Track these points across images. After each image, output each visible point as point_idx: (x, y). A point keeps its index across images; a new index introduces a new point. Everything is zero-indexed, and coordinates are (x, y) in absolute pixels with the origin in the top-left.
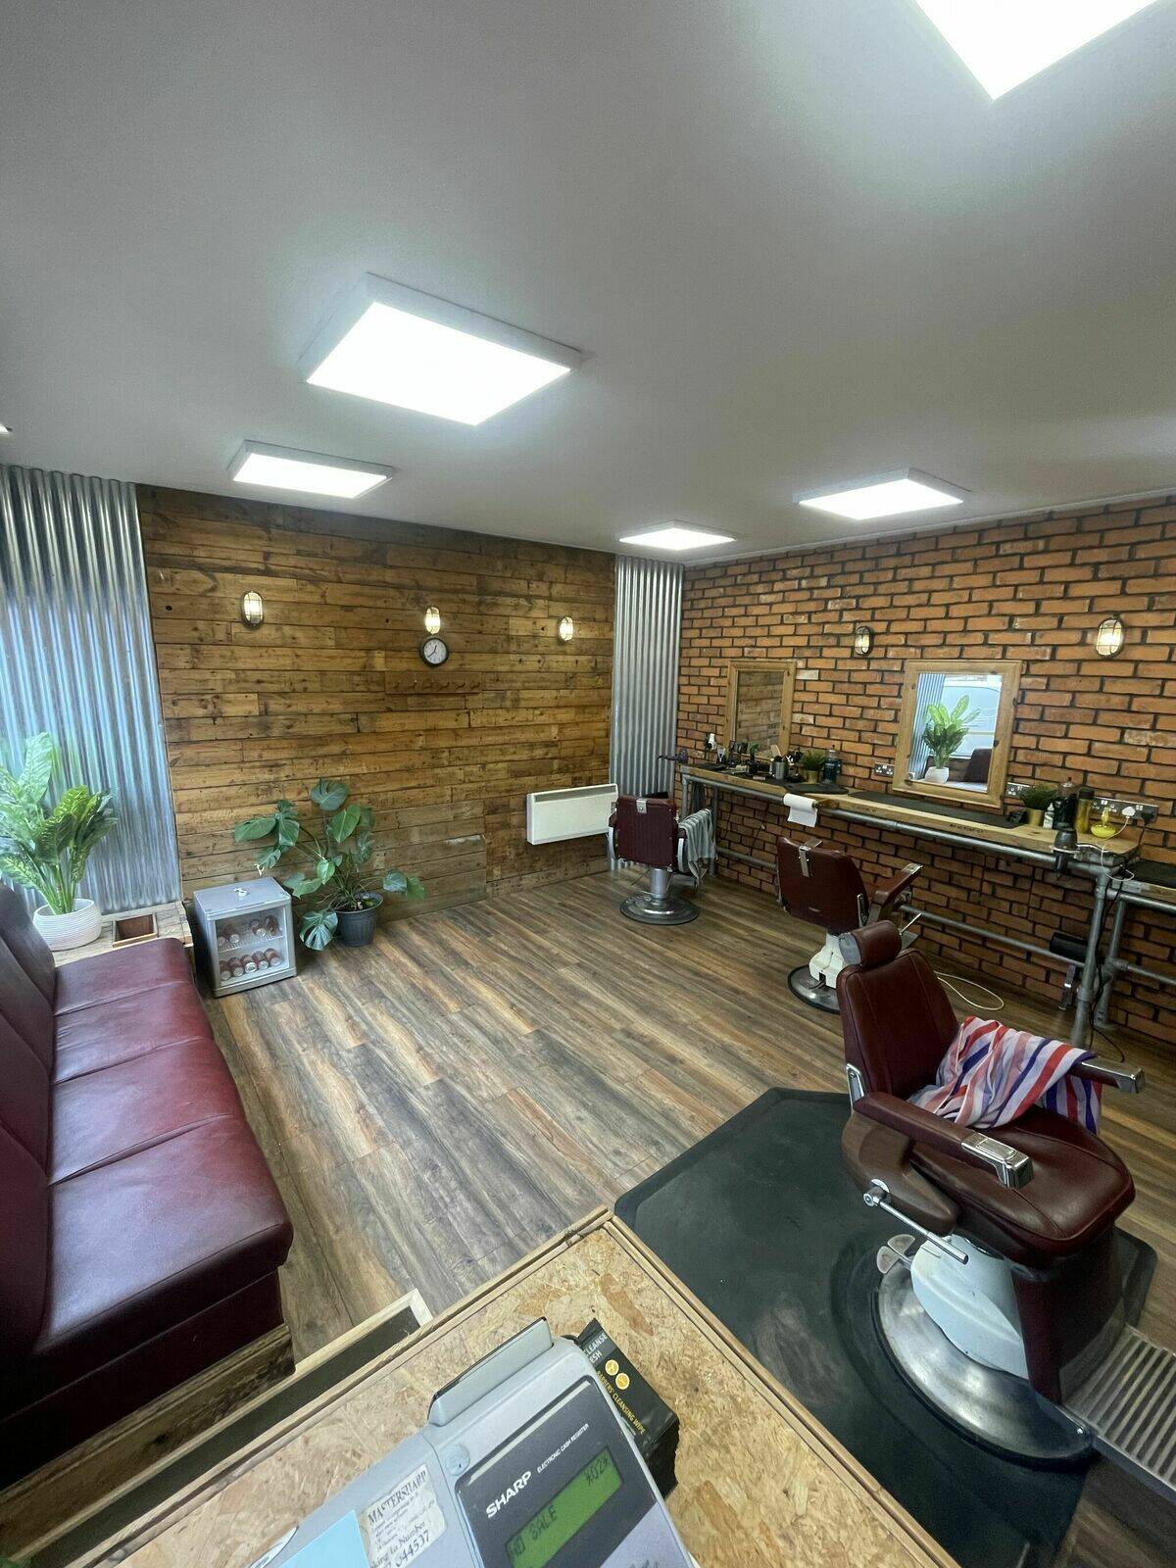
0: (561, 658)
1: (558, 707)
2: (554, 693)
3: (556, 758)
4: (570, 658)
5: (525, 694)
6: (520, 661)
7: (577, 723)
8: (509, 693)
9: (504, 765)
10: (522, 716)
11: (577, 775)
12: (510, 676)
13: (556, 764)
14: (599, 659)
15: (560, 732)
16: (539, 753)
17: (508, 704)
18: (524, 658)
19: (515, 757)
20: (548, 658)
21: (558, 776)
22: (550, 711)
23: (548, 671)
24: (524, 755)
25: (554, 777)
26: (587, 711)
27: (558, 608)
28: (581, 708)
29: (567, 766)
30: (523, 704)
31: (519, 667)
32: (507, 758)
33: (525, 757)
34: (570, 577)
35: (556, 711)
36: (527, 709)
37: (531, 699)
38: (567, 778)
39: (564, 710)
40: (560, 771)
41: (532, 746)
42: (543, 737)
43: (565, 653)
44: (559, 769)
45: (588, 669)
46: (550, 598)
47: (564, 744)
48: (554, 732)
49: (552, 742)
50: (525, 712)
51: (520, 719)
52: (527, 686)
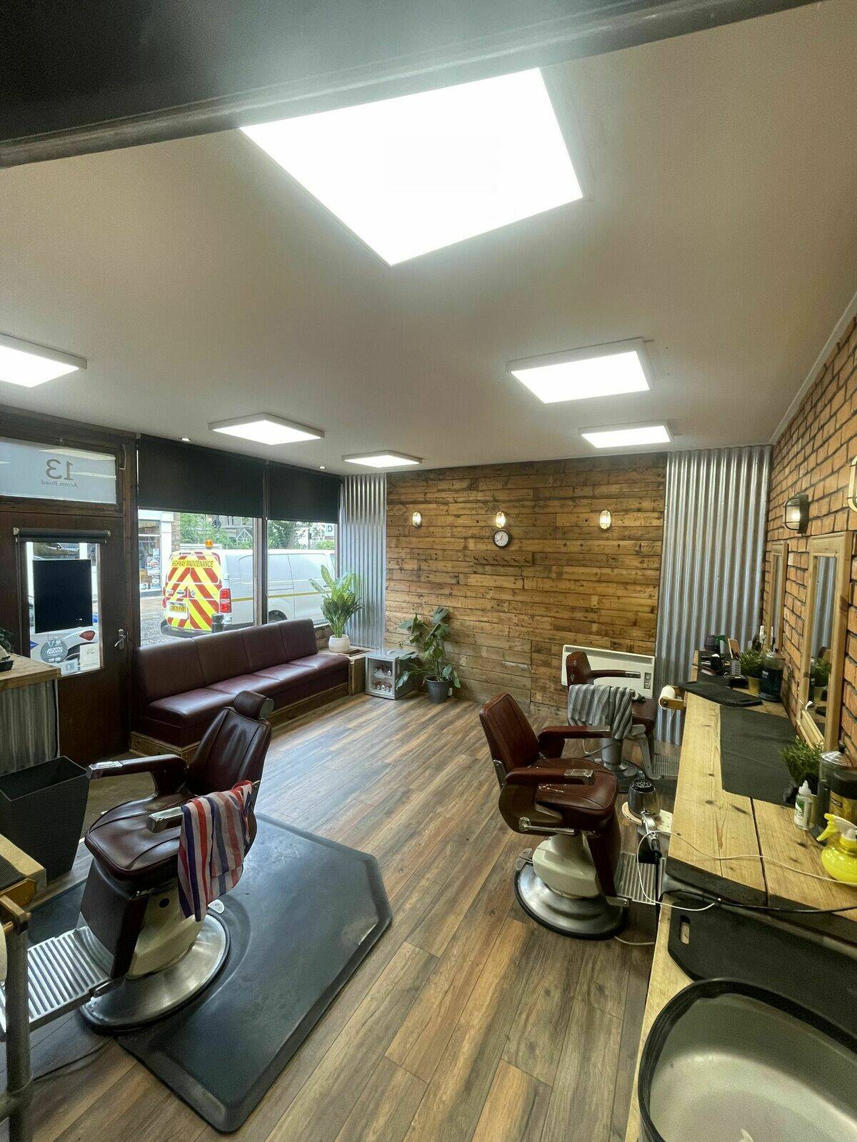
0: (601, 542)
1: (599, 581)
2: (594, 570)
3: (593, 622)
4: (610, 543)
5: (567, 569)
6: (565, 545)
8: (554, 567)
9: (549, 619)
10: (564, 585)
11: (615, 641)
12: (556, 555)
13: (595, 627)
14: (646, 544)
15: (600, 602)
16: (579, 615)
17: (553, 575)
18: (568, 543)
19: (557, 615)
20: (590, 542)
21: (597, 637)
22: (590, 584)
23: (588, 552)
24: (566, 615)
25: (593, 637)
26: (629, 587)
27: (598, 504)
28: (623, 584)
29: (606, 631)
30: (565, 576)
31: (563, 549)
32: (551, 615)
33: (566, 616)
34: (614, 479)
35: (596, 584)
36: (570, 580)
37: (573, 573)
38: (606, 641)
40: (598, 633)
41: (573, 609)
42: (582, 603)
43: (606, 539)
44: (597, 632)
45: (632, 551)
46: (593, 497)
47: (604, 612)
48: (594, 601)
49: (592, 609)
50: (567, 582)
51: (563, 587)
52: (570, 563)
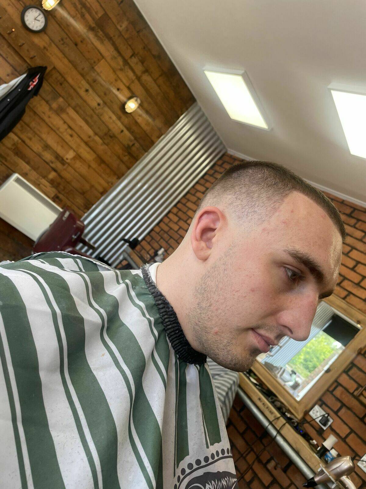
0: (114, 118)
1: (86, 143)
2: (91, 133)
3: (55, 170)
4: (119, 124)
5: (71, 112)
6: (87, 91)
7: (89, 166)
8: (61, 100)
11: (61, 196)
12: (72, 91)
13: (52, 175)
14: (137, 145)
15: (74, 158)
16: (48, 156)
17: (54, 105)
18: (91, 91)
20: (106, 109)
21: (47, 184)
22: (78, 140)
23: (99, 116)
25: (44, 181)
26: (103, 165)
27: (137, 88)
28: (101, 160)
29: (59, 184)
30: (64, 116)
31: (82, 93)
33: (35, 149)
34: (161, 81)
35: (83, 145)
36: (65, 122)
37: (72, 119)
38: (53, 191)
39: (88, 149)
40: (52, 182)
41: (47, 147)
42: (60, 150)
43: (119, 118)
45: (126, 143)
46: (139, 78)
47: (70, 169)
48: (70, 155)
49: (63, 159)
50: (61, 122)
51: (55, 123)
52: (78, 108)
